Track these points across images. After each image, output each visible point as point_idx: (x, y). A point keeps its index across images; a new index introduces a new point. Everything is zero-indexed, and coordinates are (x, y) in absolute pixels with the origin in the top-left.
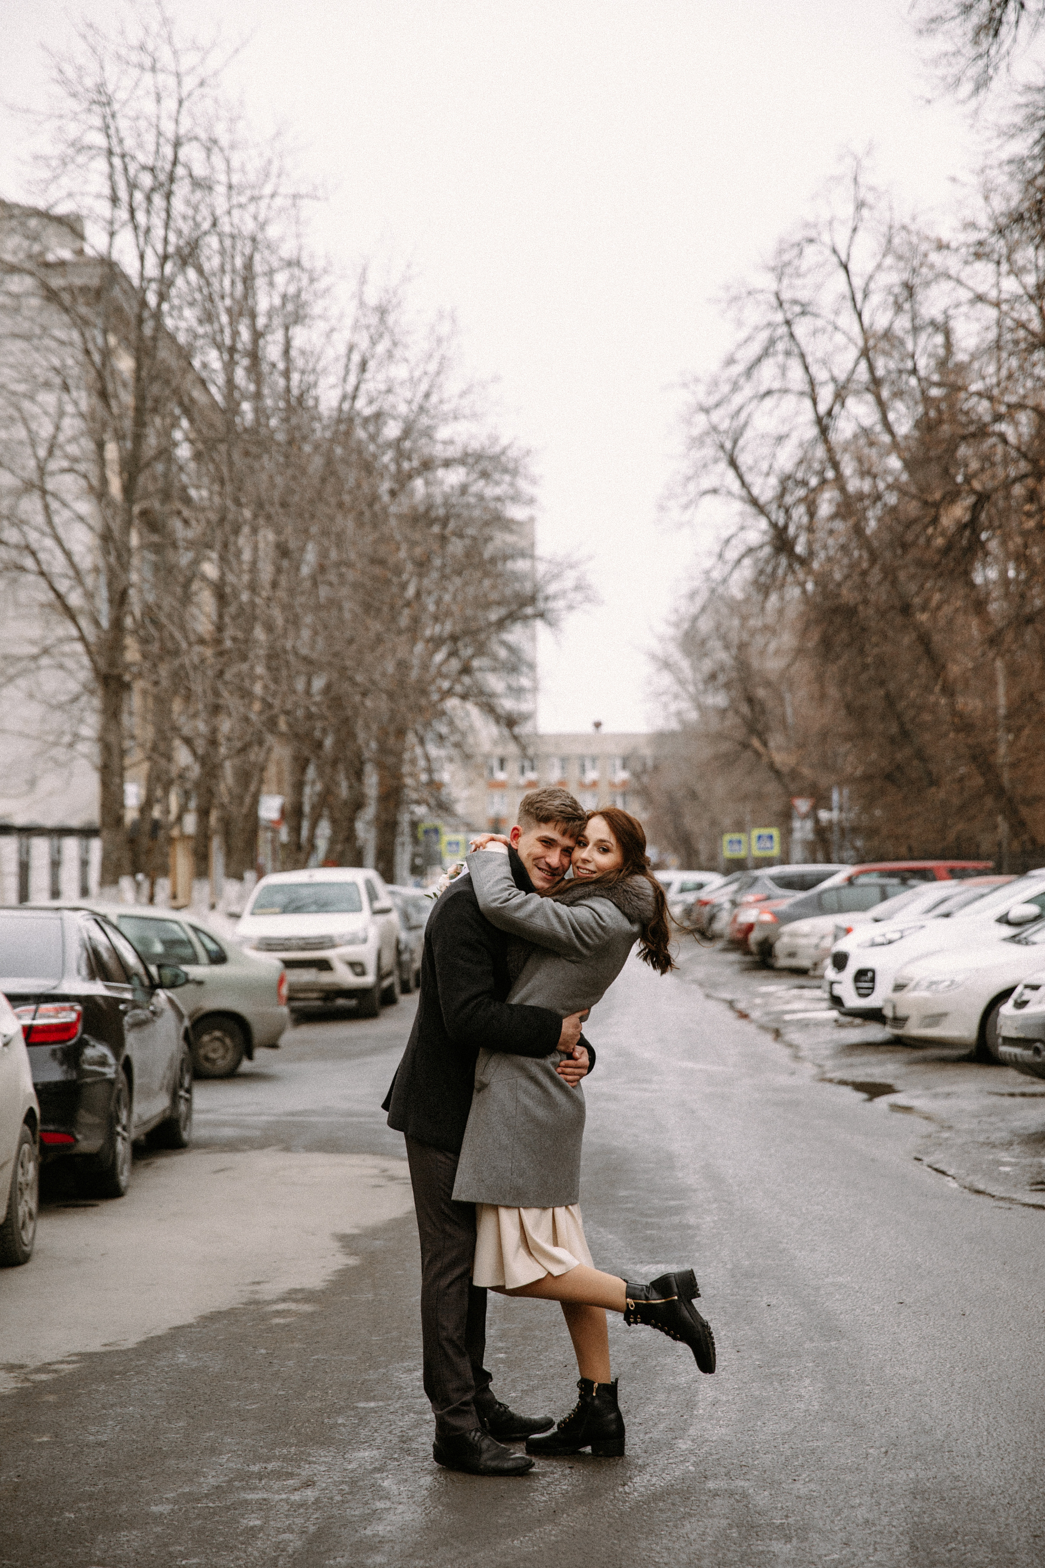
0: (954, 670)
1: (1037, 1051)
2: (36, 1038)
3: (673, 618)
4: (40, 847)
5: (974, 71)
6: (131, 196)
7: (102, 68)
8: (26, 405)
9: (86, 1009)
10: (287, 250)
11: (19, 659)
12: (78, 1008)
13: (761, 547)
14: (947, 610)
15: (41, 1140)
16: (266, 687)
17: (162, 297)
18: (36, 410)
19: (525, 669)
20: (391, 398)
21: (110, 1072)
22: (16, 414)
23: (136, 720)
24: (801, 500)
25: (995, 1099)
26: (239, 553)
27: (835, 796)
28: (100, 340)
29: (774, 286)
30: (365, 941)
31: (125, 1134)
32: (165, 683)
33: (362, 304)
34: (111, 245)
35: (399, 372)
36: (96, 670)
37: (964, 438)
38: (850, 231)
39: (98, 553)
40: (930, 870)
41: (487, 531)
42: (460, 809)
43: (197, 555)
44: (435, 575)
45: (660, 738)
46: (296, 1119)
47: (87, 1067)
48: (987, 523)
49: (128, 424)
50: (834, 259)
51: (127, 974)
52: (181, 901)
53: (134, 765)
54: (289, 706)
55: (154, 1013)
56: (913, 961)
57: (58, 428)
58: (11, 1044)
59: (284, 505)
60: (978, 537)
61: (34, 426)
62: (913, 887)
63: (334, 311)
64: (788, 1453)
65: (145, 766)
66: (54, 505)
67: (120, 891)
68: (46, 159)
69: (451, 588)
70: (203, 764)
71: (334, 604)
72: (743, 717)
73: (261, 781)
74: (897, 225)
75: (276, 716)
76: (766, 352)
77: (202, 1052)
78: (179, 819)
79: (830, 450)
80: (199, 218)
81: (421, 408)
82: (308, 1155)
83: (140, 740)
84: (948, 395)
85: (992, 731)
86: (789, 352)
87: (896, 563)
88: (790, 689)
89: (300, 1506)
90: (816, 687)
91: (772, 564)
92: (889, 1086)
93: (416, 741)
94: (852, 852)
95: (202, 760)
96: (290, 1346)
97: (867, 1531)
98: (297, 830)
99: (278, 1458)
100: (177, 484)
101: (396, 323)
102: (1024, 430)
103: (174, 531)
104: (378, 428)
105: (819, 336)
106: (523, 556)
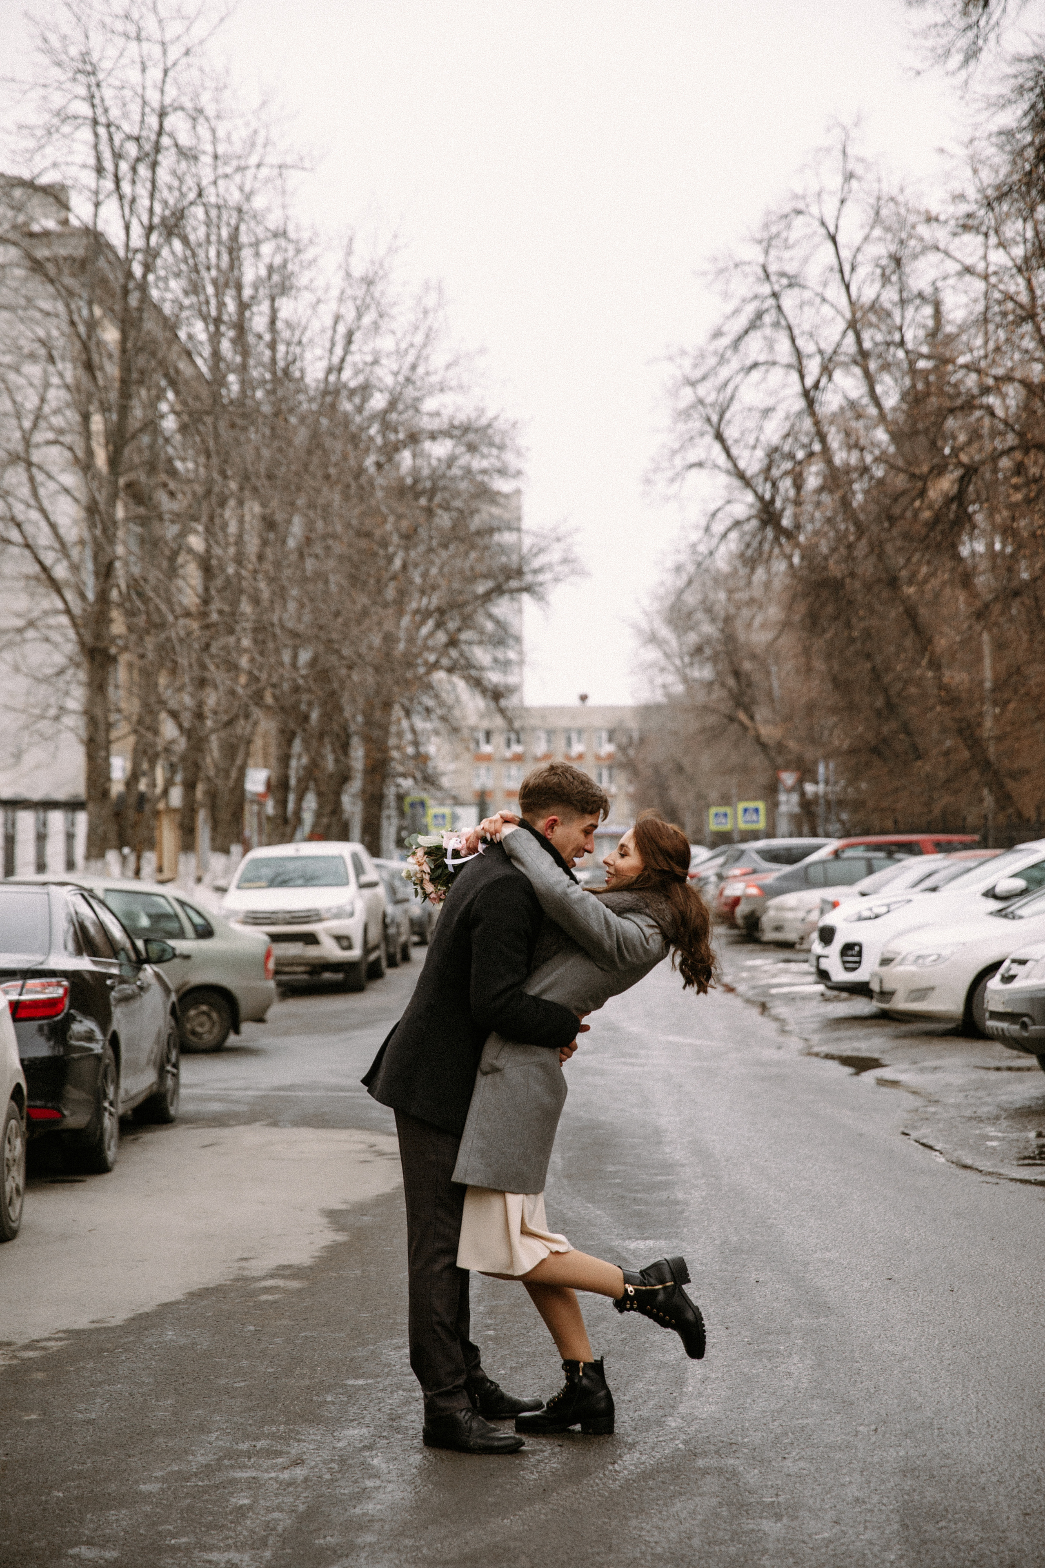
0: (941, 643)
1: (1024, 1026)
2: (23, 1014)
3: (662, 591)
4: (26, 820)
5: (964, 42)
6: (116, 166)
7: (87, 37)
8: (12, 377)
9: (73, 985)
10: (273, 221)
11: (5, 631)
12: (65, 983)
13: (748, 519)
14: (934, 583)
15: (28, 1119)
16: (252, 660)
17: (148, 268)
18: (21, 381)
19: (511, 642)
20: (377, 370)
21: (97, 1048)
22: (2, 386)
23: (122, 693)
24: (786, 473)
25: (982, 1073)
26: (224, 526)
27: (821, 769)
28: (85, 312)
29: (761, 259)
30: (351, 914)
31: (112, 1110)
32: (151, 655)
33: (348, 275)
34: (96, 215)
35: (386, 343)
36: (82, 643)
37: (952, 411)
38: (838, 202)
39: (84, 526)
40: (916, 843)
41: (476, 504)
42: (445, 782)
43: (183, 527)
44: (422, 548)
45: (647, 711)
46: (283, 1093)
47: (74, 1042)
48: (974, 496)
49: (113, 396)
50: (823, 231)
51: (114, 949)
52: (166, 875)
53: (120, 738)
54: (274, 679)
55: (141, 988)
56: (900, 934)
57: (43, 400)
59: (270, 477)
60: (966, 511)
61: (19, 399)
62: (899, 860)
63: (320, 282)
64: (778, 1431)
65: (132, 739)
66: (40, 477)
67: (106, 865)
68: (30, 128)
69: (438, 561)
70: (189, 738)
71: (321, 576)
72: (730, 690)
73: (248, 754)
74: (885, 197)
75: (263, 689)
76: (754, 325)
77: (189, 1026)
78: (165, 792)
79: (817, 423)
80: (184, 189)
81: (408, 380)
82: (295, 1130)
83: (126, 713)
84: (936, 368)
85: (978, 705)
86: (776, 325)
87: (883, 536)
88: (776, 663)
89: (289, 1484)
90: (802, 660)
91: (759, 538)
92: (876, 1060)
93: (402, 714)
94: (838, 826)
95: (189, 733)
96: (278, 1323)
97: (857, 1509)
98: (282, 803)
99: (267, 1437)
100: (163, 456)
101: (383, 293)
102: (1012, 403)
103: (160, 503)
104: (364, 400)
105: (806, 308)
106: (510, 529)
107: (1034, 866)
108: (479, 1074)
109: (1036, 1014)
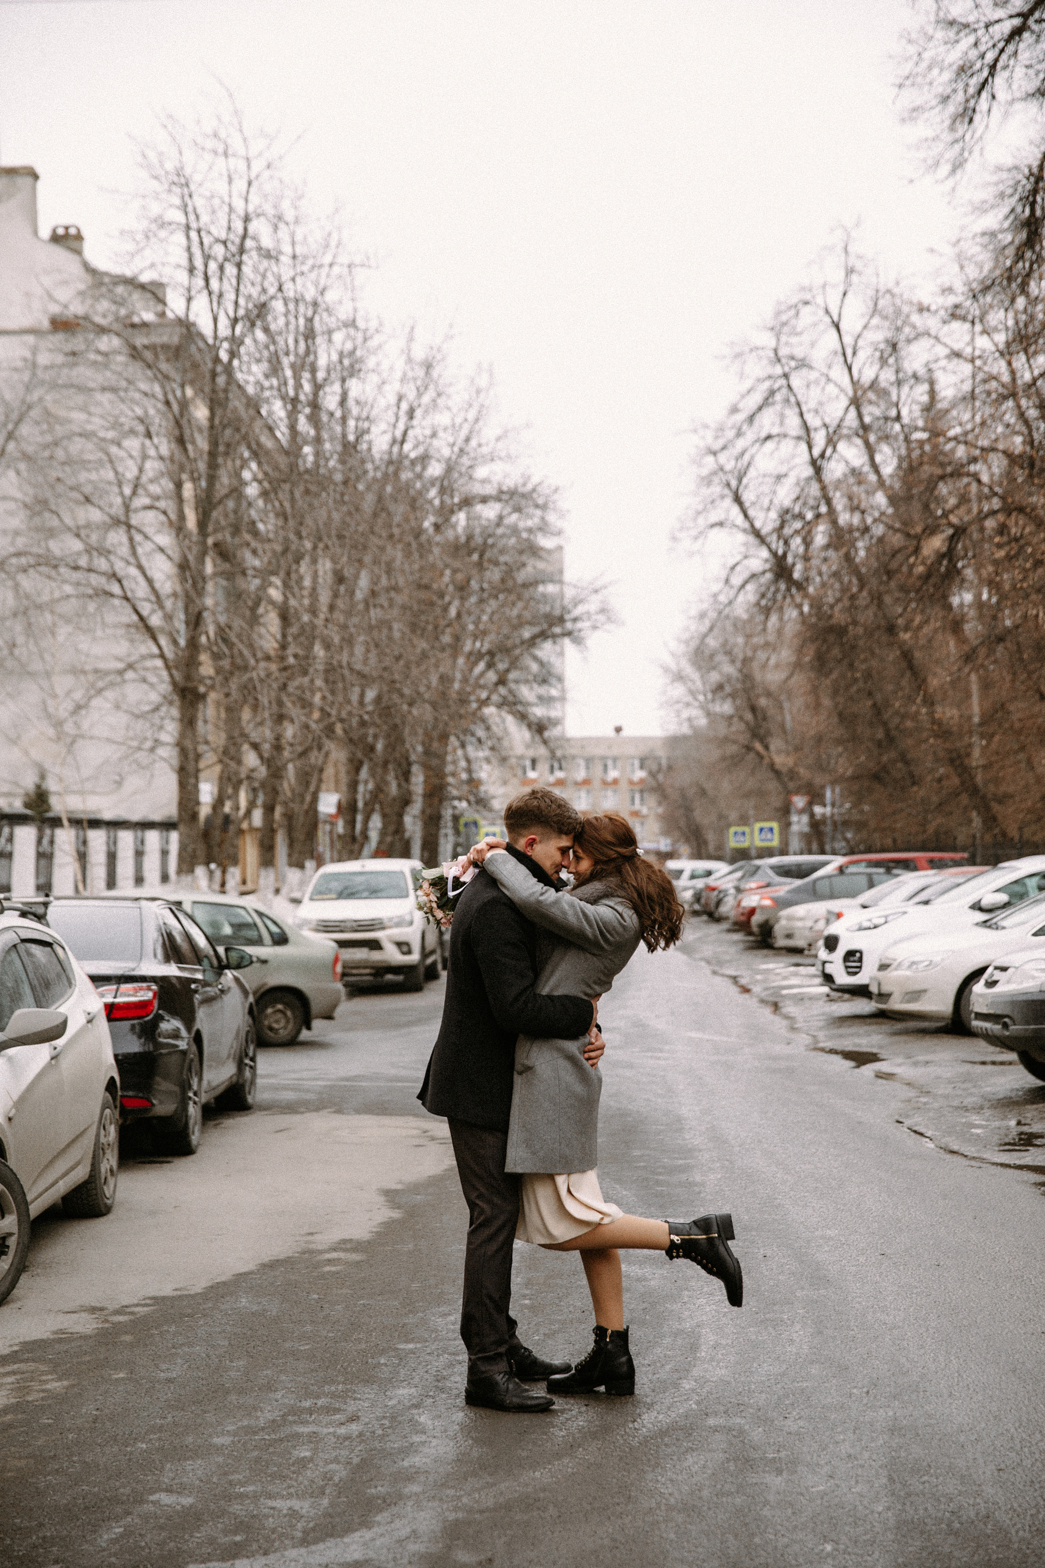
0: (934, 683)
1: (1005, 1026)
2: (116, 1014)
3: (687, 635)
4: (126, 838)
5: (951, 154)
6: (206, 266)
7: (181, 153)
8: (114, 450)
9: (161, 988)
10: (344, 312)
11: (107, 673)
12: (154, 987)
13: (764, 572)
14: (927, 630)
15: (122, 1106)
16: (324, 698)
17: (233, 354)
18: (122, 454)
19: (553, 681)
20: (435, 442)
21: (183, 1045)
22: (105, 458)
23: (210, 727)
24: (797, 532)
25: (968, 1067)
26: (301, 579)
27: (828, 794)
28: (179, 393)
29: (773, 343)
30: (410, 924)
31: (196, 1099)
32: (235, 694)
33: (409, 360)
34: (188, 309)
35: (442, 419)
36: (174, 683)
37: (942, 478)
38: (841, 294)
39: (176, 580)
40: (912, 860)
41: (523, 559)
42: (496, 804)
43: (264, 582)
44: (473, 599)
45: (674, 741)
46: (349, 1084)
47: (161, 1040)
48: (962, 553)
49: (202, 466)
50: (827, 320)
51: (197, 956)
52: (249, 886)
53: (209, 767)
54: (344, 715)
55: (222, 991)
56: (896, 943)
57: (141, 470)
58: (95, 1021)
59: (340, 537)
60: (955, 566)
61: (120, 469)
62: (897, 875)
63: (385, 365)
64: (781, 1392)
65: (218, 768)
66: (138, 538)
67: (195, 880)
68: (131, 233)
69: (489, 610)
70: (269, 767)
71: (386, 624)
72: (747, 723)
73: (320, 780)
74: (882, 289)
75: (334, 724)
76: (767, 402)
77: (266, 1023)
78: (248, 813)
79: (823, 488)
80: (266, 284)
81: (461, 450)
82: (358, 1117)
83: (214, 746)
84: (929, 440)
85: (966, 738)
86: (786, 402)
87: (882, 588)
88: (789, 699)
89: (345, 1439)
90: (810, 699)
91: (772, 589)
92: (875, 1055)
93: (457, 744)
94: (844, 844)
95: (268, 762)
96: (339, 1292)
97: (850, 1465)
98: (352, 823)
99: (326, 1395)
100: (246, 519)
101: (440, 376)
102: (996, 470)
103: (244, 560)
104: (424, 468)
105: (812, 387)
106: (552, 581)
107: (1015, 883)
109: (1016, 1016)
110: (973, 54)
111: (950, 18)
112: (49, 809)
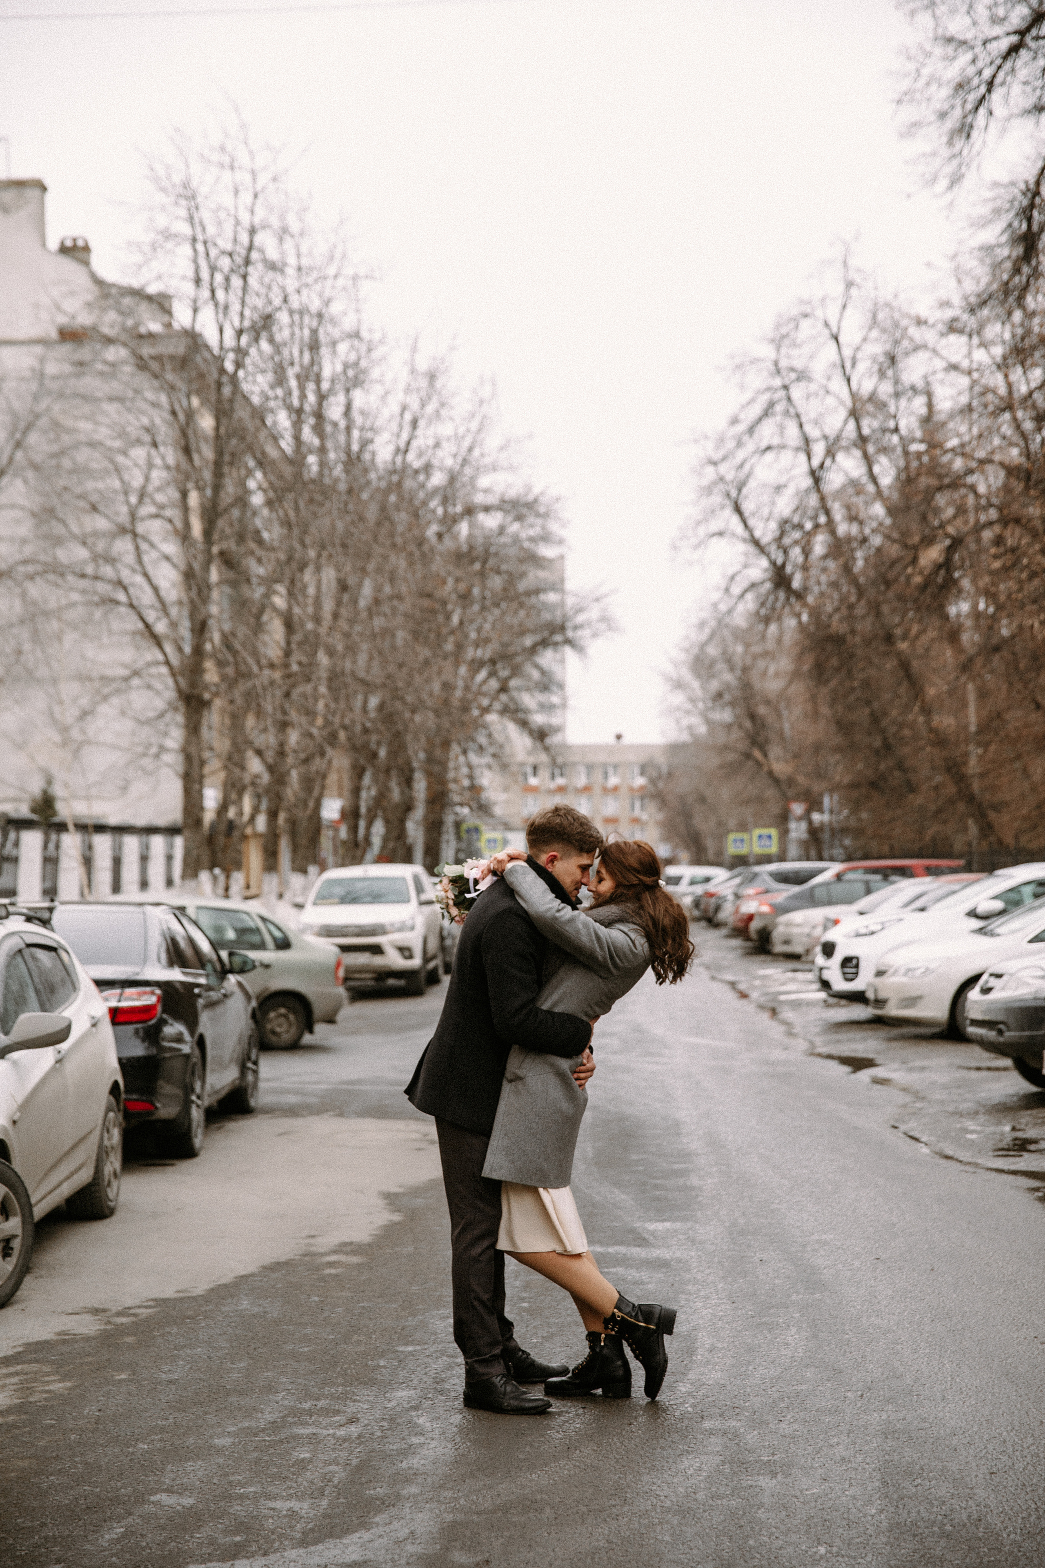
0: (931, 692)
1: (1000, 1032)
2: (121, 1018)
3: (687, 644)
4: (131, 844)
5: (949, 169)
6: (212, 276)
7: (188, 166)
8: (120, 459)
9: (165, 992)
10: (348, 323)
11: (112, 680)
12: (158, 992)
13: (763, 582)
14: (924, 639)
15: (126, 1109)
16: (327, 706)
17: (239, 365)
18: (128, 463)
19: (555, 689)
20: (438, 452)
21: (186, 1049)
22: (111, 467)
23: (215, 734)
24: (796, 542)
25: (964, 1072)
26: (305, 587)
27: (826, 801)
28: (185, 402)
29: (773, 355)
30: (412, 928)
31: (199, 1102)
32: (239, 701)
33: (413, 371)
34: (194, 320)
35: (445, 429)
36: (179, 691)
37: (940, 489)
38: (840, 307)
39: (182, 588)
40: (909, 867)
41: (524, 568)
42: (498, 811)
43: (268, 590)
44: (476, 608)
45: (674, 749)
46: (350, 1087)
47: (166, 1044)
48: (959, 563)
49: (207, 475)
50: (826, 332)
51: (201, 961)
52: (253, 891)
53: (213, 773)
54: (347, 722)
55: (225, 996)
56: (892, 950)
57: (147, 479)
58: (99, 1025)
59: (344, 546)
60: (952, 576)
61: (126, 477)
62: (894, 883)
63: (389, 377)
64: (776, 1395)
65: (222, 775)
66: (144, 546)
67: (199, 885)
68: (139, 246)
69: (490, 618)
70: (272, 773)
71: (388, 632)
72: (747, 732)
73: (323, 787)
74: (881, 302)
75: (337, 731)
76: (767, 413)
77: (269, 1026)
78: (252, 819)
79: (823, 499)
80: (271, 296)
81: (465, 462)
82: (359, 1120)
83: (218, 752)
84: (927, 451)
85: (963, 747)
86: (787, 413)
87: (880, 598)
88: (788, 707)
89: (345, 1440)
90: (809, 707)
91: (772, 598)
92: (871, 1060)
93: (459, 750)
94: (841, 851)
95: (271, 769)
96: (340, 1294)
97: (844, 1468)
98: (354, 829)
99: (326, 1397)
100: (251, 527)
101: (443, 387)
102: (993, 482)
103: (248, 568)
104: (427, 478)
105: (812, 399)
106: (553, 590)
107: (1011, 890)
108: (505, 1082)
109: (1011, 1021)
110: (971, 71)
111: (948, 34)
112: (55, 813)
